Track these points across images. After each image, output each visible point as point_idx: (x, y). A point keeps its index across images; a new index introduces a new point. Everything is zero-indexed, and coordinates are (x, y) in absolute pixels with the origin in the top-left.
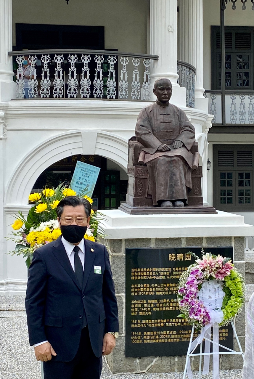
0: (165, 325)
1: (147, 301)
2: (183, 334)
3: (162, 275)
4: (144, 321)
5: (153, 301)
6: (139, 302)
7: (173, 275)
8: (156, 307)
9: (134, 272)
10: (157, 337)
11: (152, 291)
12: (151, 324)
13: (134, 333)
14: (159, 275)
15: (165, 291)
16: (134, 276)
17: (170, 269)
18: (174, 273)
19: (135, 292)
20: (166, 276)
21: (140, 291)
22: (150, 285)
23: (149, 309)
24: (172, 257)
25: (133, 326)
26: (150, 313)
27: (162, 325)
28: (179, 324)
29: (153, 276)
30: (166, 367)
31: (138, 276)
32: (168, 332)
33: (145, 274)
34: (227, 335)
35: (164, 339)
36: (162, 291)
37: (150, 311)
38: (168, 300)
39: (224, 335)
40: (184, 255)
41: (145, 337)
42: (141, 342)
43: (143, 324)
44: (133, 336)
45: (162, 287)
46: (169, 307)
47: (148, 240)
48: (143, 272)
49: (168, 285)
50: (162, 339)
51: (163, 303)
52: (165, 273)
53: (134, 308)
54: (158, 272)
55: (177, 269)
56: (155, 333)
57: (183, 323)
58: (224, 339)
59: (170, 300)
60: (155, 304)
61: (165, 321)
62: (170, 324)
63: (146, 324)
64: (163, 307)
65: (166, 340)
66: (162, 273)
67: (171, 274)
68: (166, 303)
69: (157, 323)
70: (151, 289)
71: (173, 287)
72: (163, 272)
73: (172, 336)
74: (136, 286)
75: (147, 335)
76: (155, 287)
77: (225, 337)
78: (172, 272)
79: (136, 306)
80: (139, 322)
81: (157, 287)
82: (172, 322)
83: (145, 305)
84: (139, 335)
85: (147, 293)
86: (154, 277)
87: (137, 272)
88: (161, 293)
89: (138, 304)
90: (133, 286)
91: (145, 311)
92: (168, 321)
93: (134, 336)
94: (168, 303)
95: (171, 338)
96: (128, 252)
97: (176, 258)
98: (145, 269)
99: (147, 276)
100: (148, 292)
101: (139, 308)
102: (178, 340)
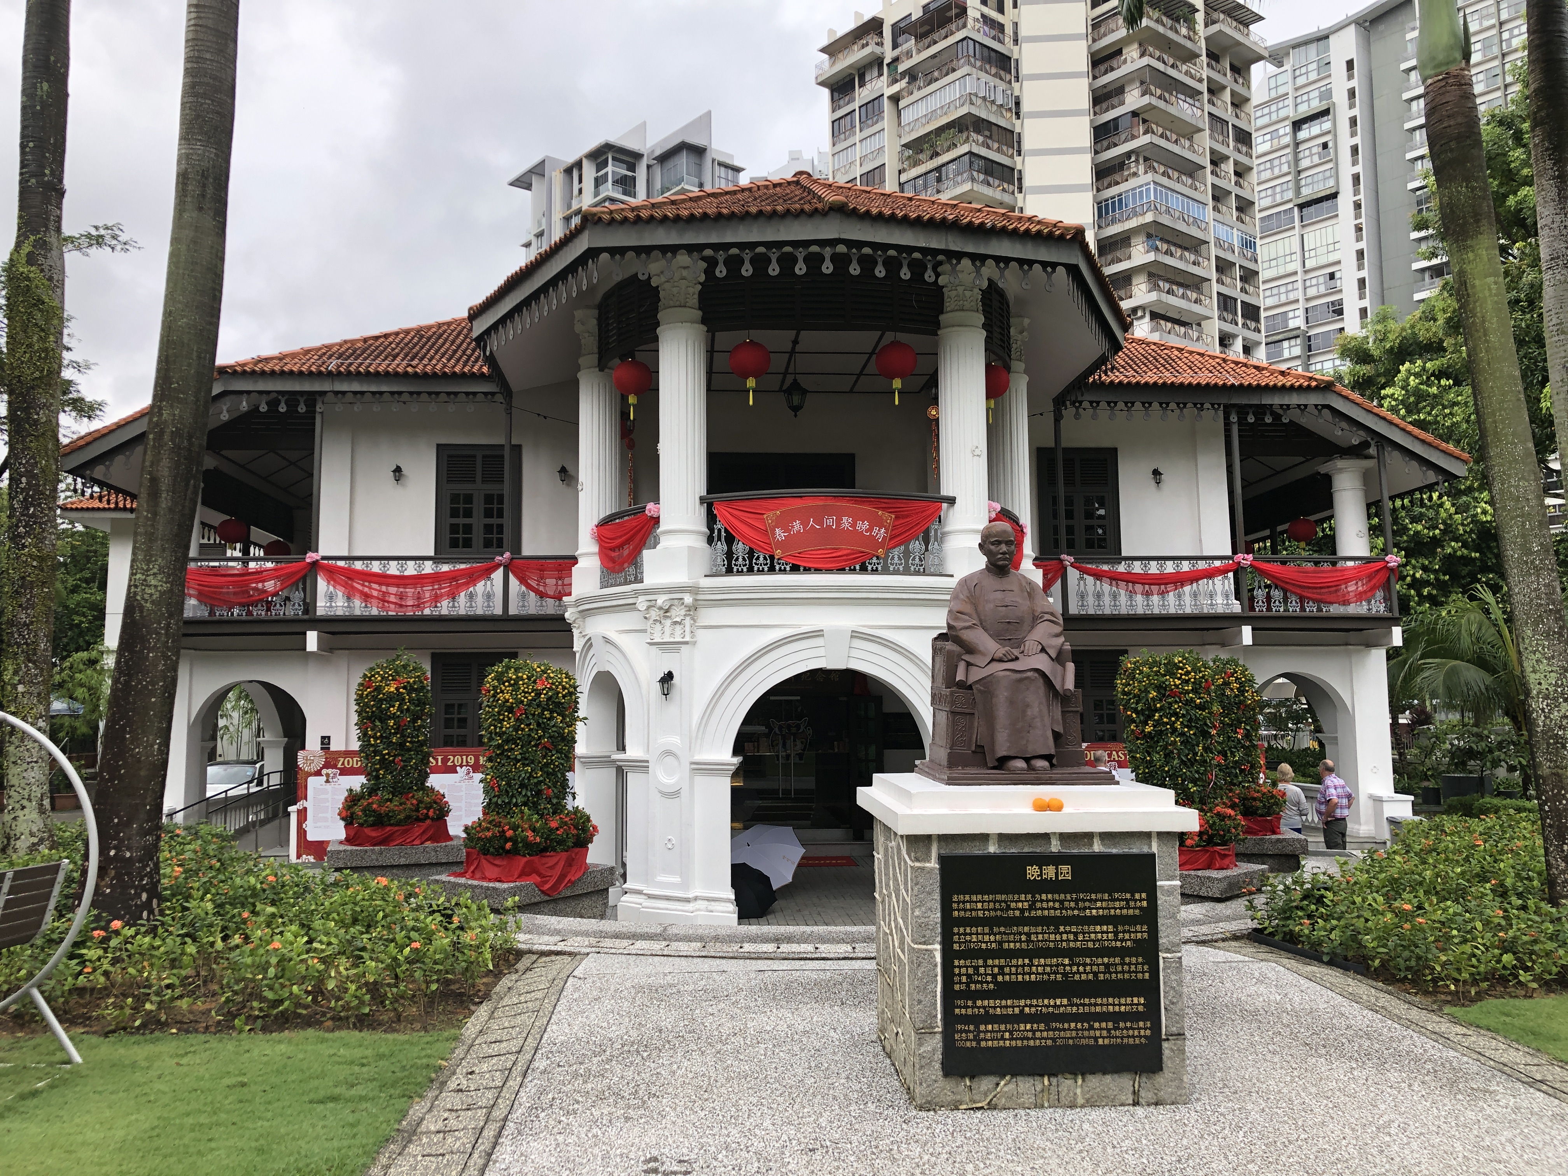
0: (1022, 1011)
1: (985, 962)
2: (1060, 1030)
3: (1014, 910)
4: (979, 1003)
5: (997, 962)
6: (968, 963)
7: (1036, 909)
8: (1003, 974)
9: (958, 902)
10: (1007, 1035)
11: (995, 941)
12: (995, 1008)
13: (959, 1027)
14: (1008, 908)
15: (1021, 941)
16: (959, 910)
17: (1029, 897)
18: (1038, 905)
19: (960, 943)
20: (1022, 911)
21: (970, 941)
22: (991, 929)
23: (989, 978)
24: (1032, 872)
25: (957, 1011)
26: (991, 986)
27: (1017, 1010)
28: (1051, 1010)
29: (995, 910)
30: (1025, 1096)
31: (965, 910)
32: (1028, 1027)
33: (979, 905)
34: (1148, 1032)
35: (1021, 1039)
36: (1015, 942)
37: (992, 982)
38: (1027, 961)
39: (1142, 1033)
40: (1057, 869)
41: (982, 1035)
42: (974, 1044)
43: (979, 1008)
44: (958, 1032)
45: (1014, 934)
46: (1030, 974)
47: (984, 838)
48: (976, 902)
49: (1026, 929)
50: (1016, 1039)
51: (1017, 966)
52: (1020, 905)
53: (960, 975)
54: (1005, 902)
55: (1044, 897)
56: (1003, 1027)
57: (1059, 1006)
58: (1143, 1040)
59: (1031, 961)
60: (1001, 968)
61: (1022, 1002)
62: (1033, 1009)
63: (984, 1007)
64: (1017, 974)
65: (1025, 1042)
66: (1013, 905)
67: (1031, 908)
68: (1024, 966)
69: (1007, 1007)
70: (992, 938)
71: (1037, 933)
72: (1016, 902)
73: (1038, 1034)
74: (962, 930)
75: (988, 1031)
76: (1000, 933)
77: (1145, 1037)
78: (1034, 902)
79: (963, 970)
80: (970, 1003)
81: (1005, 933)
82: (1037, 1006)
83: (982, 970)
84: (970, 1031)
85: (984, 946)
86: (999, 913)
87: (964, 902)
88: (1012, 945)
89: (967, 967)
90: (956, 930)
91: (981, 983)
92: (1028, 1002)
93: (961, 1032)
94: (1028, 965)
95: (1034, 1039)
96: (943, 860)
97: (1041, 875)
98: (980, 897)
99: (984, 910)
100: (986, 942)
101: (969, 976)
102: (1049, 1042)
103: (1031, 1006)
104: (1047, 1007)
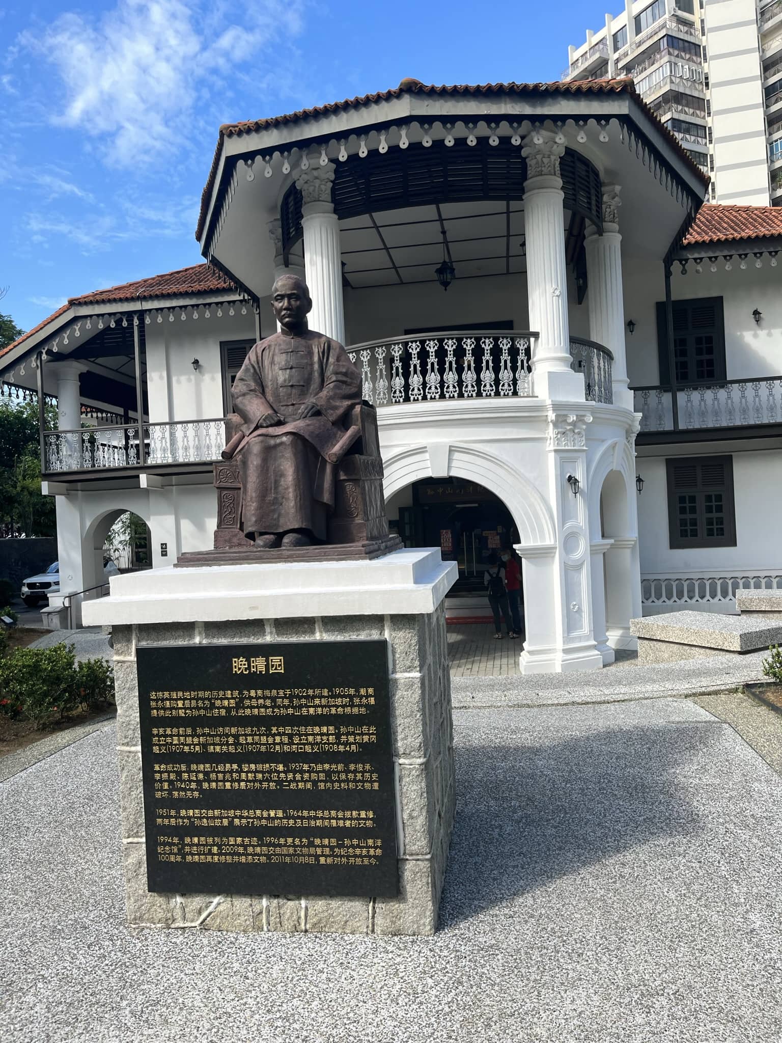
0: (231, 823)
1: (189, 767)
2: (275, 846)
3: (219, 708)
4: (183, 813)
5: (201, 767)
6: (170, 767)
7: (244, 708)
8: (209, 781)
9: (157, 700)
10: (215, 850)
11: (199, 744)
12: (201, 818)
13: (162, 839)
14: (213, 706)
15: (228, 744)
16: (157, 709)
17: (236, 693)
18: (247, 702)
19: (160, 745)
20: (228, 709)
21: (171, 744)
22: (194, 730)
23: (193, 786)
24: (239, 665)
25: (159, 821)
26: (196, 794)
27: (225, 822)
28: (264, 822)
29: (198, 708)
30: (242, 918)
31: (165, 709)
32: (239, 840)
33: (180, 704)
34: (379, 852)
35: (230, 854)
36: (221, 745)
37: (196, 790)
38: (235, 766)
39: (372, 852)
40: (267, 661)
41: (187, 849)
42: (179, 858)
43: (183, 818)
44: (161, 844)
45: (220, 736)
46: (239, 781)
47: (188, 628)
48: (176, 700)
49: (234, 730)
50: (226, 854)
51: (224, 773)
52: (226, 703)
53: (161, 781)
54: (209, 699)
55: (253, 693)
56: (210, 840)
57: (273, 819)
58: (373, 861)
59: (240, 766)
60: (206, 774)
61: (231, 813)
62: (244, 821)
63: (189, 818)
64: (224, 781)
65: (236, 858)
66: (218, 703)
67: (240, 705)
68: (231, 772)
69: (214, 818)
70: (196, 740)
71: (246, 735)
72: (222, 699)
73: (250, 850)
74: (161, 730)
75: (193, 845)
76: (204, 735)
77: (374, 856)
78: (242, 700)
79: (165, 776)
80: (173, 813)
81: (209, 735)
82: (247, 817)
83: (185, 776)
84: (174, 844)
85: (186, 749)
86: (202, 712)
87: (163, 700)
88: (218, 749)
89: (169, 772)
90: (155, 731)
91: (184, 790)
92: (238, 813)
93: (165, 844)
94: (237, 771)
95: (247, 855)
96: (140, 652)
97: (249, 668)
98: (180, 694)
99: (185, 709)
100: (189, 745)
101: (171, 782)
102: (263, 859)
103: (241, 817)
104: (260, 818)
